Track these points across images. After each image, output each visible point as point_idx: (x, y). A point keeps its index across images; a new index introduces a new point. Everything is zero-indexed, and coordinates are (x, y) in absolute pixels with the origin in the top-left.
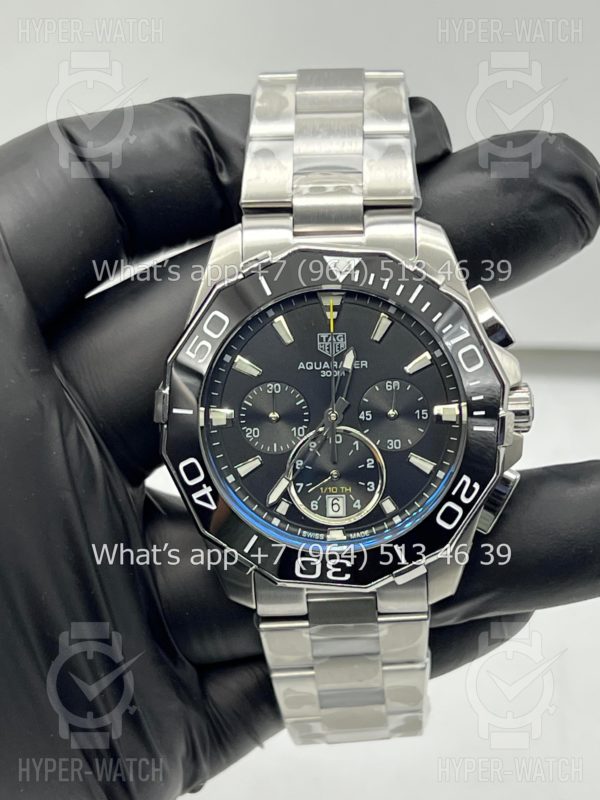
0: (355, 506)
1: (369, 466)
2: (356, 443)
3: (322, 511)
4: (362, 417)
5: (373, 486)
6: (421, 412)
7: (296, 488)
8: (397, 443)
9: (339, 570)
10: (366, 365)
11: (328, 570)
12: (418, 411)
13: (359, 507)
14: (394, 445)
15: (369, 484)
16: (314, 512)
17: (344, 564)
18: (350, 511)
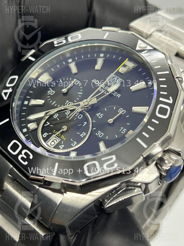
0: (60, 147)
1: (81, 135)
2: (86, 123)
3: (45, 139)
4: (98, 115)
5: (75, 144)
6: (123, 129)
7: (45, 123)
8: (102, 134)
9: (25, 157)
10: (119, 96)
11: (21, 154)
12: (122, 128)
13: (61, 148)
14: (100, 134)
15: (74, 142)
16: (43, 137)
17: (29, 156)
18: (57, 147)
